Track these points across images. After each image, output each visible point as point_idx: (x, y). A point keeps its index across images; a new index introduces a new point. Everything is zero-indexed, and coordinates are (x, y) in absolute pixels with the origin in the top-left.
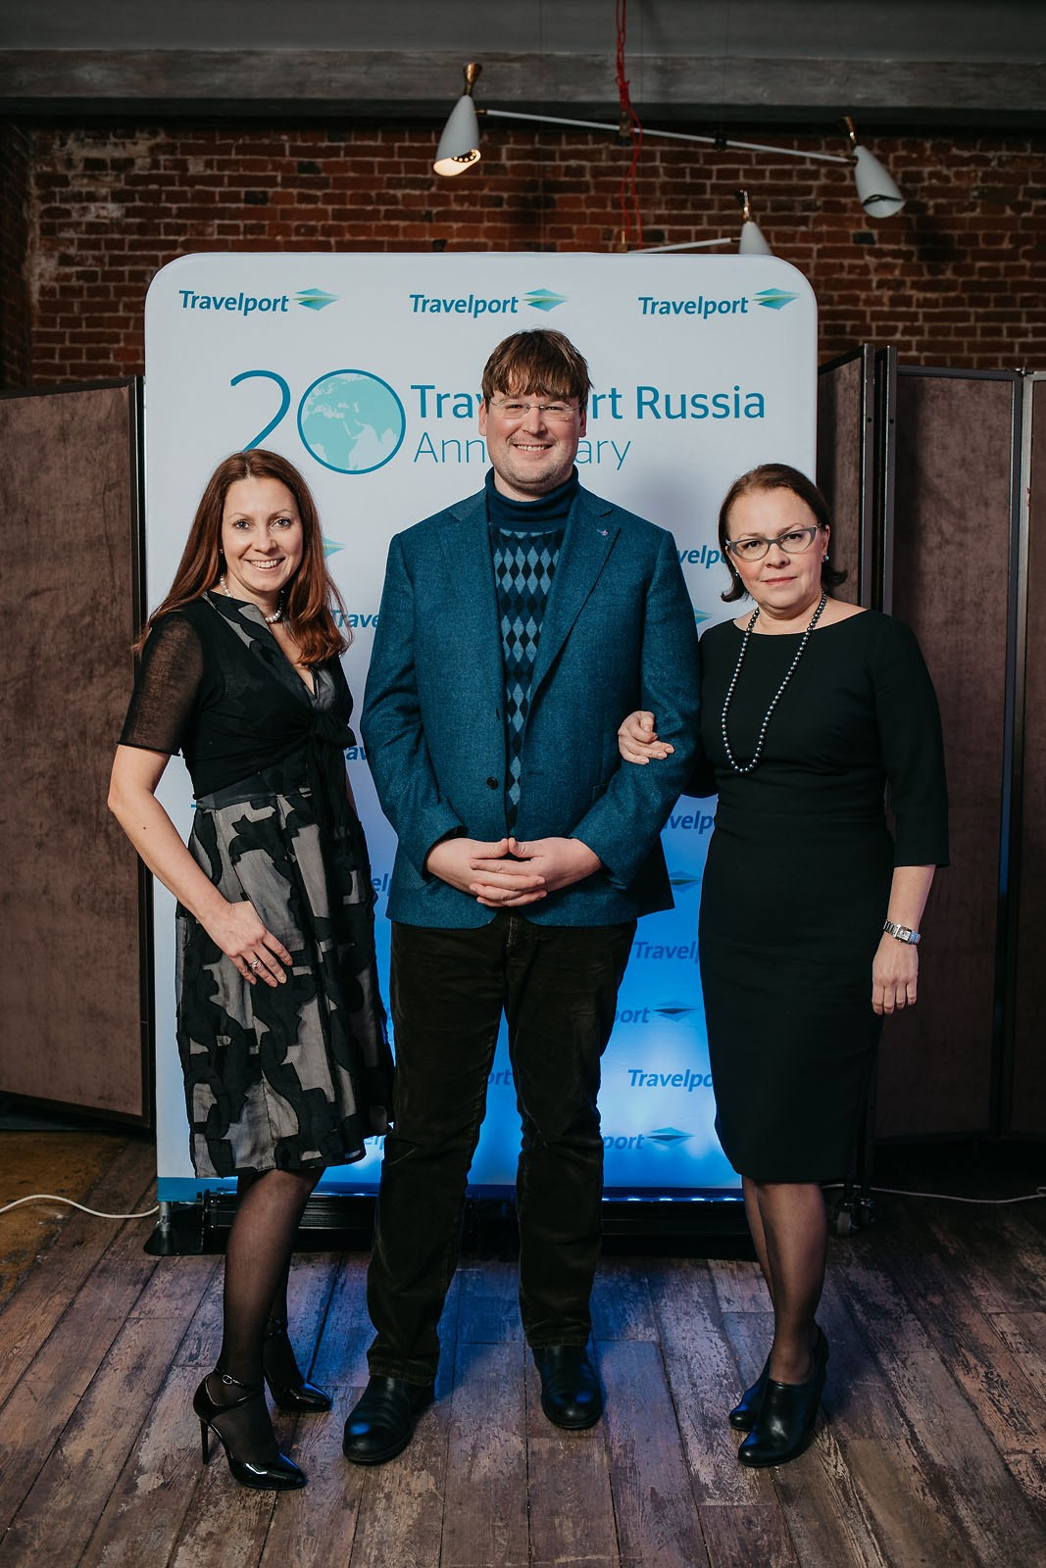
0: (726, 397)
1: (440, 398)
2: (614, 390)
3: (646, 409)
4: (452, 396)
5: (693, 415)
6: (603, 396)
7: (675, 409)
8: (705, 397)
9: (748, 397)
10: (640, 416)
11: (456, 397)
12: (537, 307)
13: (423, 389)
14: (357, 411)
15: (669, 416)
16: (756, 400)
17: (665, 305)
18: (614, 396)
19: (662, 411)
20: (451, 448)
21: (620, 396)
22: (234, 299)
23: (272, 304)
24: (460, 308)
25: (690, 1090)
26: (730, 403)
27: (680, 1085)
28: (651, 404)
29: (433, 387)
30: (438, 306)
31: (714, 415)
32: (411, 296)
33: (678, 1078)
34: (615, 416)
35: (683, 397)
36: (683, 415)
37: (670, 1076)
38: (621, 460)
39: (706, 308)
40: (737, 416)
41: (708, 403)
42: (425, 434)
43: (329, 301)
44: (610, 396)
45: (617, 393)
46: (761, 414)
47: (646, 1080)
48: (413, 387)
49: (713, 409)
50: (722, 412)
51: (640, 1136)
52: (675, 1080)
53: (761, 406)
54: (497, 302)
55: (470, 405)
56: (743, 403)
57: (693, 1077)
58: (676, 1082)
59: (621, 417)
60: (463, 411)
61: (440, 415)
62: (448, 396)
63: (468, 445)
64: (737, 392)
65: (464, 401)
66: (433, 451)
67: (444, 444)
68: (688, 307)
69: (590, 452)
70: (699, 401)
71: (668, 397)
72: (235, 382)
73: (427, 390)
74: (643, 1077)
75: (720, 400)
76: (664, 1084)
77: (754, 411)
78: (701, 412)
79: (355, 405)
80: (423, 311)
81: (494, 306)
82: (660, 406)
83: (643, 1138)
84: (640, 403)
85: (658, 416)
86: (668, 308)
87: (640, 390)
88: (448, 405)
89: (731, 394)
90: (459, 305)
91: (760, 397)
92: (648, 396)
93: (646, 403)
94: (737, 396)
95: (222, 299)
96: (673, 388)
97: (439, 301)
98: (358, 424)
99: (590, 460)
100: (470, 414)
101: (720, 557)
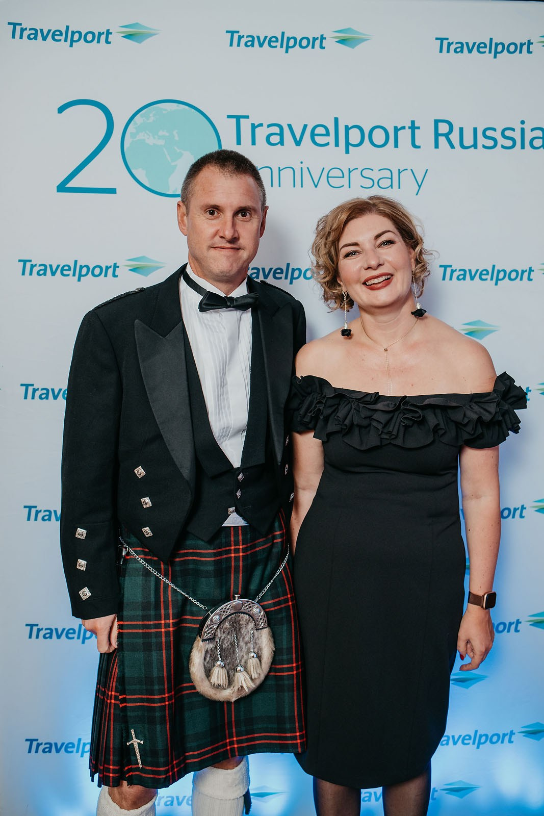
0: (513, 130)
1: (254, 127)
2: (413, 122)
3: (442, 140)
4: (265, 126)
5: (484, 147)
6: (403, 128)
7: (468, 141)
8: (495, 130)
9: (532, 130)
10: (437, 146)
11: (269, 126)
12: (345, 45)
13: (238, 118)
14: (177, 138)
15: (462, 146)
16: (539, 133)
17: (460, 45)
18: (413, 127)
19: (456, 142)
21: (418, 128)
22: (60, 32)
23: (96, 37)
24: (273, 44)
26: (517, 135)
27: (469, 743)
28: (447, 135)
29: (247, 117)
30: (252, 41)
31: (503, 147)
32: (228, 32)
33: (467, 737)
34: (414, 146)
35: (475, 130)
36: (475, 146)
37: (460, 736)
38: (420, 187)
39: (496, 48)
40: (523, 147)
41: (497, 135)
43: (150, 35)
44: (409, 128)
45: (416, 125)
48: (229, 117)
49: (501, 141)
50: (509, 143)
52: (464, 739)
53: (543, 138)
54: (307, 38)
55: (281, 134)
56: (529, 136)
57: (481, 736)
58: (466, 742)
59: (419, 147)
60: (275, 139)
61: (254, 143)
62: (261, 125)
63: (280, 170)
64: (523, 126)
65: (276, 130)
68: (480, 47)
69: (391, 179)
70: (489, 133)
71: (461, 130)
72: (61, 110)
73: (242, 120)
75: (507, 133)
76: (455, 743)
77: (538, 143)
78: (491, 143)
79: (175, 133)
80: (239, 45)
81: (305, 44)
82: (454, 137)
83: (437, 791)
84: (437, 135)
85: (452, 147)
86: (462, 48)
87: (437, 122)
88: (261, 133)
89: (518, 127)
90: (271, 41)
91: (543, 131)
92: (443, 128)
93: (442, 135)
94: (523, 130)
95: (49, 31)
96: (465, 120)
97: (253, 37)
98: (178, 151)
99: (391, 186)
100: (282, 142)
101: (508, 275)
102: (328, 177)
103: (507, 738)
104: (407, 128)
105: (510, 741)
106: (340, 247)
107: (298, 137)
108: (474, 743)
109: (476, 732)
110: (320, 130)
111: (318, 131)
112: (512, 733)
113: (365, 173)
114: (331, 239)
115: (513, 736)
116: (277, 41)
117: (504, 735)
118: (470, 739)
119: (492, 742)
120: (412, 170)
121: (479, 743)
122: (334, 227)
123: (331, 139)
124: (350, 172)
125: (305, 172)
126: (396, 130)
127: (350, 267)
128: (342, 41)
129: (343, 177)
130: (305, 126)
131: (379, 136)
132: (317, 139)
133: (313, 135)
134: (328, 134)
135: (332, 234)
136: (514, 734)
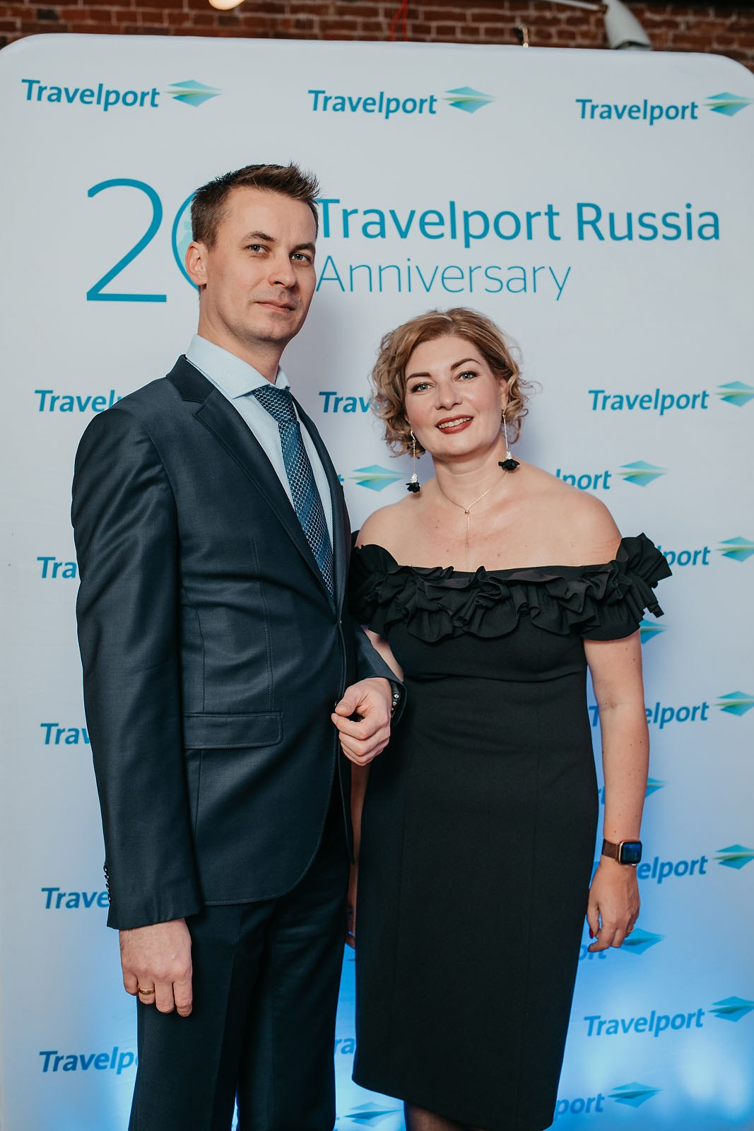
0: (677, 215)
1: (346, 214)
2: (550, 207)
3: (588, 229)
4: (361, 212)
5: (641, 237)
6: (538, 214)
7: (621, 230)
8: (653, 215)
9: (701, 215)
10: (581, 237)
11: (366, 213)
12: (461, 108)
13: (326, 203)
15: (614, 237)
16: (710, 220)
17: (605, 107)
18: (551, 214)
19: (605, 231)
20: (361, 275)
21: (557, 214)
23: (138, 98)
24: (369, 107)
25: (656, 1035)
26: (682, 223)
27: (644, 1030)
28: (593, 223)
29: (337, 201)
30: (342, 104)
31: (665, 237)
32: (310, 92)
33: (642, 1022)
34: (553, 236)
35: (629, 216)
36: (630, 236)
37: (633, 1021)
38: (561, 289)
39: (652, 113)
40: (690, 237)
41: (657, 222)
42: (329, 257)
43: (210, 96)
44: (546, 214)
46: (716, 236)
47: (605, 1027)
49: (663, 230)
50: (673, 232)
51: (600, 1095)
52: (638, 1024)
53: (716, 226)
54: (414, 101)
55: (382, 223)
56: (696, 223)
57: (659, 1019)
58: (640, 1027)
59: (559, 238)
60: (374, 230)
61: (346, 235)
62: (355, 211)
63: (381, 270)
64: (689, 211)
65: (376, 218)
66: (338, 279)
67: (351, 270)
68: (632, 111)
69: (525, 279)
70: (647, 220)
71: (612, 216)
72: (92, 192)
73: (331, 205)
74: (601, 1024)
75: (670, 220)
76: (626, 1030)
77: (708, 232)
78: (649, 233)
80: (325, 108)
81: (409, 106)
82: (604, 225)
83: (603, 1098)
84: (581, 223)
85: (601, 238)
86: (609, 110)
87: (580, 206)
88: (356, 222)
89: (683, 212)
90: (367, 104)
91: (715, 216)
92: (589, 214)
93: (587, 222)
94: (689, 215)
95: (77, 90)
96: (617, 204)
97: (343, 99)
99: (525, 288)
100: (382, 234)
101: (676, 402)
102: (443, 278)
103: (694, 1020)
104: (543, 214)
105: (699, 1025)
106: (407, 376)
107: (404, 228)
108: (651, 1029)
109: (653, 1013)
110: (432, 218)
111: (428, 219)
112: (700, 1013)
113: (491, 273)
114: (395, 365)
115: (702, 1017)
116: (374, 103)
117: (691, 1016)
118: (645, 1023)
119: (674, 1027)
120: (550, 268)
121: (658, 1029)
122: (400, 350)
123: (447, 229)
124: (471, 271)
125: (414, 272)
126: (529, 217)
127: (420, 405)
128: (458, 104)
129: (463, 278)
130: (413, 213)
131: (507, 226)
132: (428, 228)
133: (423, 224)
134: (441, 222)
135: (397, 360)
136: (703, 1014)
